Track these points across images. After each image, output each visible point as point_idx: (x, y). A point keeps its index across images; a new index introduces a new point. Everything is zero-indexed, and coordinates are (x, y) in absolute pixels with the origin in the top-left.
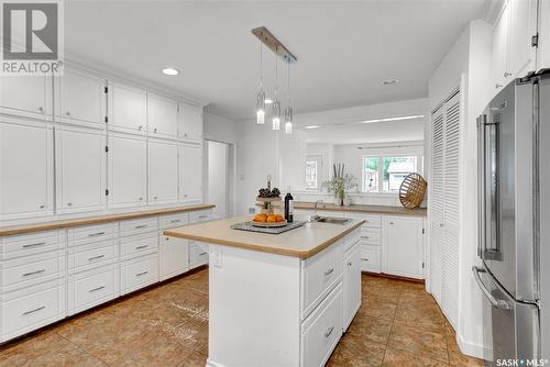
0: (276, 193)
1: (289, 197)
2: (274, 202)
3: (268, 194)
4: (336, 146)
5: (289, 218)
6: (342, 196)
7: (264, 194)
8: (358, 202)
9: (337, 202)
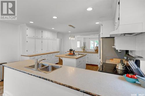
0: (72, 50)
1: (74, 51)
2: (72, 51)
3: (71, 50)
4: (84, 38)
5: (74, 54)
6: (84, 50)
7: (70, 50)
8: (87, 51)
9: (83, 51)
